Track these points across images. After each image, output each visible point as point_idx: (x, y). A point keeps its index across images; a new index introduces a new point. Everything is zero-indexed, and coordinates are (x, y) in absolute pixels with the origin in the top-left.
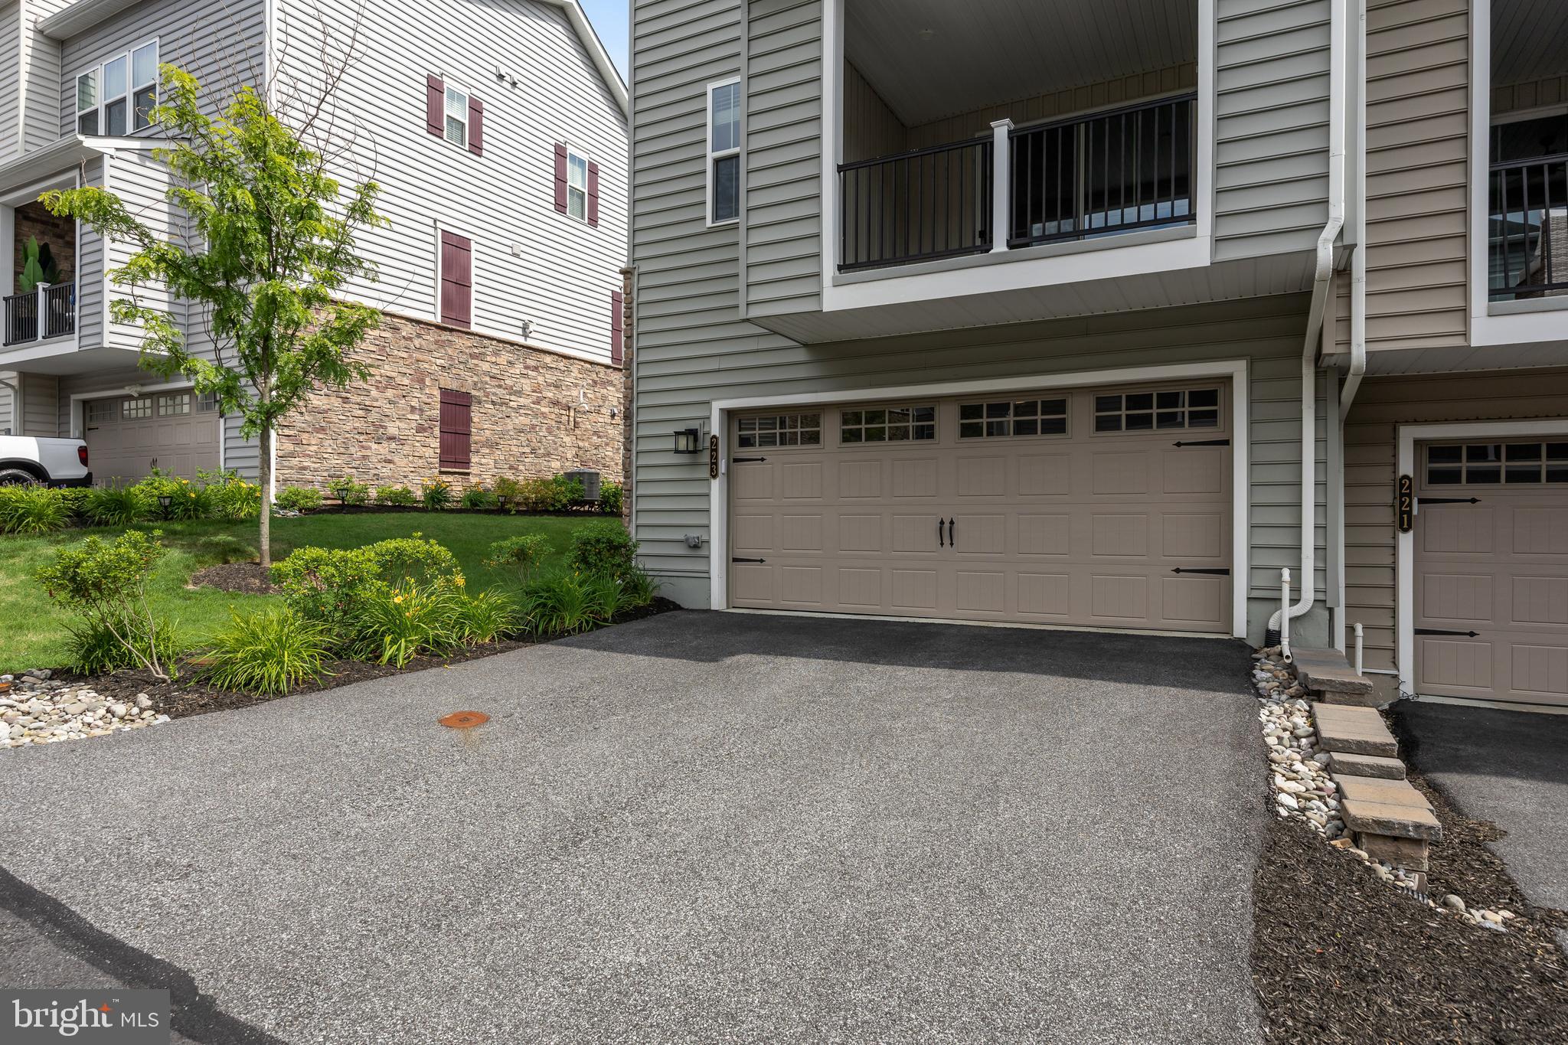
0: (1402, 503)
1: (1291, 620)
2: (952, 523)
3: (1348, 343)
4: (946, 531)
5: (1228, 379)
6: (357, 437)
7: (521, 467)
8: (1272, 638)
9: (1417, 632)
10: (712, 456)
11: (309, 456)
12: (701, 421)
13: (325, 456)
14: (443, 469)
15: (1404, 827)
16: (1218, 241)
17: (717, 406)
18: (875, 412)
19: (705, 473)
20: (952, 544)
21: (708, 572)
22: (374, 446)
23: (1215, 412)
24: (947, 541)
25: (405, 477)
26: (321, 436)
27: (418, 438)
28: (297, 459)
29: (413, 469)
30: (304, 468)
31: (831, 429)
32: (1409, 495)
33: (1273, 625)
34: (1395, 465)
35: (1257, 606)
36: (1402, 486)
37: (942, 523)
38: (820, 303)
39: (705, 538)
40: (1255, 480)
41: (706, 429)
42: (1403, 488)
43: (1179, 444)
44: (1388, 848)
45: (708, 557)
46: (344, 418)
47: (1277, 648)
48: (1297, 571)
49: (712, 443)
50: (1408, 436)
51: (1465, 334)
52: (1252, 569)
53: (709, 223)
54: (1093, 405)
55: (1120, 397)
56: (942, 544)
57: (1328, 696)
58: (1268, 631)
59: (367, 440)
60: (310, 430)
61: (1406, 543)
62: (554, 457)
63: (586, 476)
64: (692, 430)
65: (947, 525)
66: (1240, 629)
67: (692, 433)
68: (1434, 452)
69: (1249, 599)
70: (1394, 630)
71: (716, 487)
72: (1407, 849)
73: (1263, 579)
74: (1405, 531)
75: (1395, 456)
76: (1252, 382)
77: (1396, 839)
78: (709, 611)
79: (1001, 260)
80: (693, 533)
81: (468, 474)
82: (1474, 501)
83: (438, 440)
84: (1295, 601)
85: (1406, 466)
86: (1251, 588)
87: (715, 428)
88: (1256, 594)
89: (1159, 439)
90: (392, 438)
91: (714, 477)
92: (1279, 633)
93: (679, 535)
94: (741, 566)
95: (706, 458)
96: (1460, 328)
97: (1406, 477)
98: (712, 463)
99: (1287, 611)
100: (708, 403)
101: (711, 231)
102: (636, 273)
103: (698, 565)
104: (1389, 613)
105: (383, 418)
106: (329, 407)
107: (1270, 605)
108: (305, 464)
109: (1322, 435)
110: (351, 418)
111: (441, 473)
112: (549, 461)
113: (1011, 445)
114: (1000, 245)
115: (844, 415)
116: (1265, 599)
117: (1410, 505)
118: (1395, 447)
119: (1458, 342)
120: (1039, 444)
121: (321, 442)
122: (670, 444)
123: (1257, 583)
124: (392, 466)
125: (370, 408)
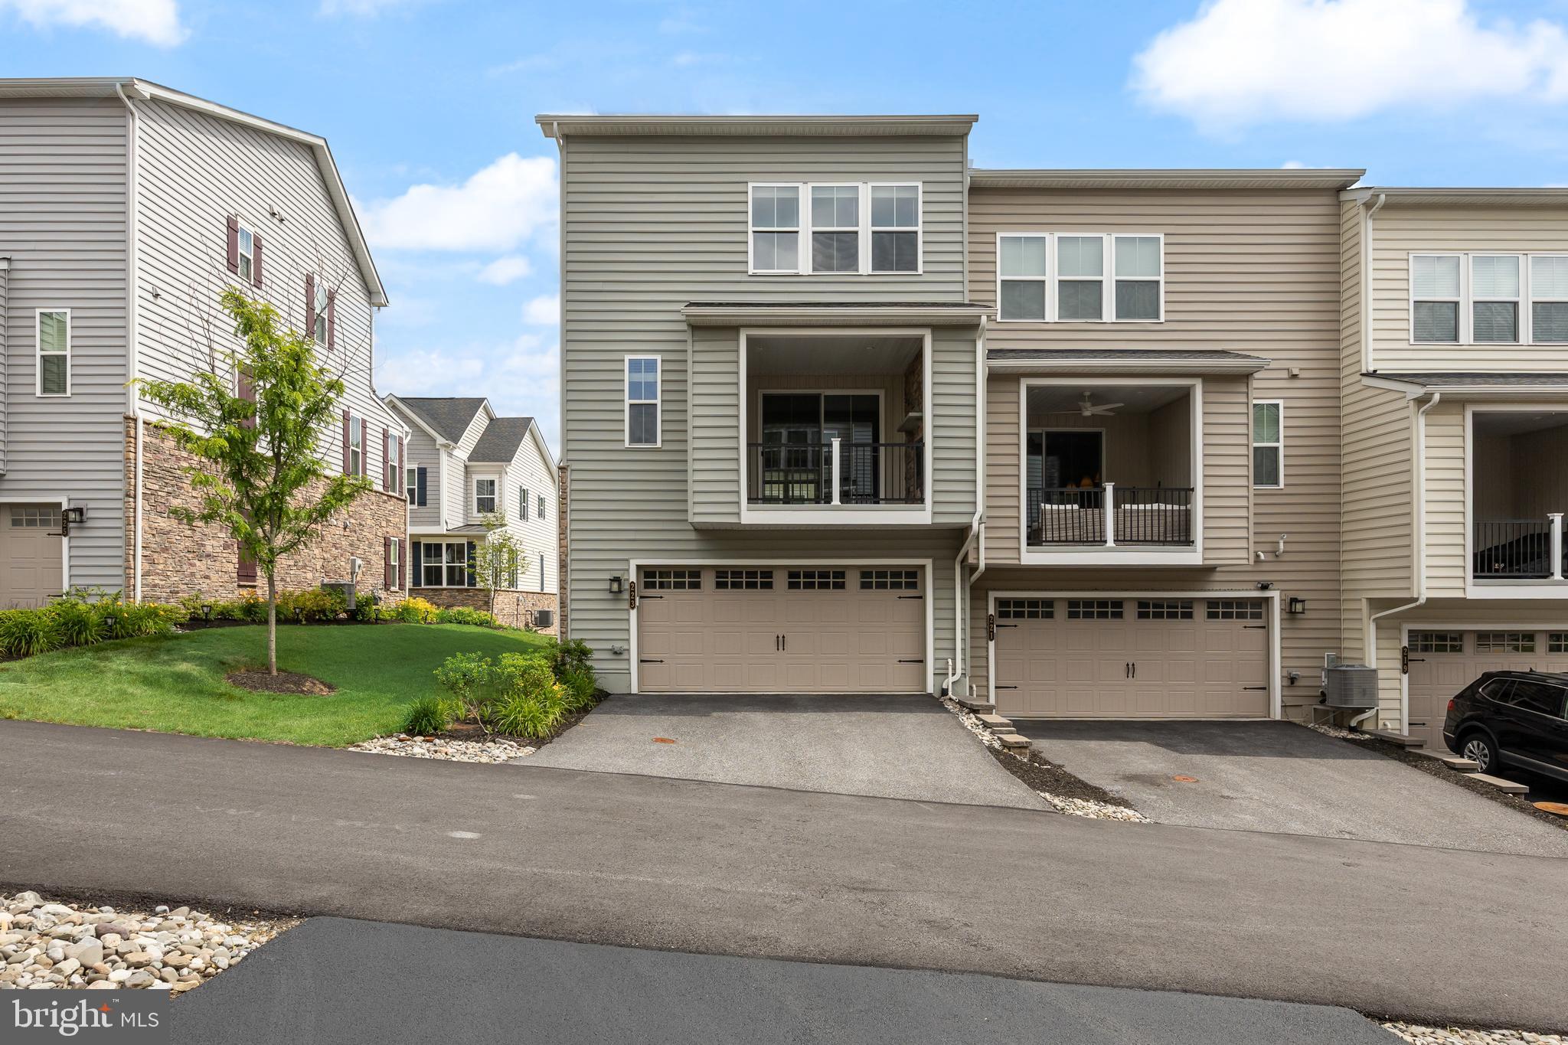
0: (990, 627)
1: (952, 683)
2: (783, 637)
3: (978, 559)
4: (781, 642)
5: (923, 567)
6: (187, 555)
7: (288, 579)
8: (944, 692)
9: (996, 687)
10: (631, 595)
11: (158, 574)
12: (622, 572)
13: (169, 573)
14: (242, 583)
15: (1023, 743)
16: (934, 513)
17: (633, 564)
18: (737, 572)
19: (626, 605)
20: (784, 649)
21: (629, 669)
22: (198, 563)
23: (916, 582)
24: (781, 648)
25: (217, 591)
26: (166, 556)
27: (224, 555)
28: (151, 577)
29: (221, 584)
30: (155, 586)
31: (708, 581)
32: (993, 624)
33: (945, 687)
34: (987, 609)
35: (938, 677)
36: (990, 619)
37: (778, 637)
38: (739, 518)
39: (626, 647)
40: (937, 617)
41: (626, 577)
42: (990, 620)
43: (900, 598)
44: (1018, 751)
45: (628, 660)
46: (179, 538)
47: (948, 697)
48: (954, 660)
49: (631, 586)
50: (993, 595)
51: (1019, 559)
52: (936, 659)
53: (627, 444)
54: (859, 575)
55: (872, 572)
56: (778, 649)
57: (981, 711)
58: (943, 689)
59: (193, 558)
60: (159, 550)
61: (992, 644)
62: (308, 568)
63: (346, 587)
64: (617, 578)
65: (781, 639)
66: (930, 689)
67: (617, 580)
68: (1002, 603)
69: (934, 674)
70: (987, 687)
71: (633, 613)
72: (1023, 750)
73: (941, 664)
74: (991, 640)
75: (987, 605)
76: (934, 569)
77: (1020, 747)
78: (630, 694)
79: (836, 509)
80: (617, 645)
81: (254, 587)
82: (1016, 626)
83: (237, 556)
84: (953, 674)
85: (991, 611)
86: (935, 669)
87: (633, 578)
88: (937, 672)
89: (890, 594)
90: (208, 556)
91: (633, 608)
92: (947, 689)
93: (608, 645)
94: (645, 665)
95: (626, 596)
96: (1017, 556)
97: (991, 615)
98: (631, 600)
99: (951, 679)
100: (627, 560)
101: (627, 450)
102: (569, 470)
103: (623, 665)
104: (985, 679)
105: (203, 537)
106: (170, 528)
107: (942, 677)
108: (156, 582)
109: (963, 597)
110: (183, 538)
111: (239, 586)
112: (305, 573)
113: (816, 593)
114: (836, 501)
115: (717, 572)
116: (941, 674)
117: (993, 628)
118: (987, 601)
119: (1016, 562)
120: (830, 594)
121: (166, 561)
122: (606, 586)
123: (937, 666)
124: (208, 581)
125: (195, 528)
